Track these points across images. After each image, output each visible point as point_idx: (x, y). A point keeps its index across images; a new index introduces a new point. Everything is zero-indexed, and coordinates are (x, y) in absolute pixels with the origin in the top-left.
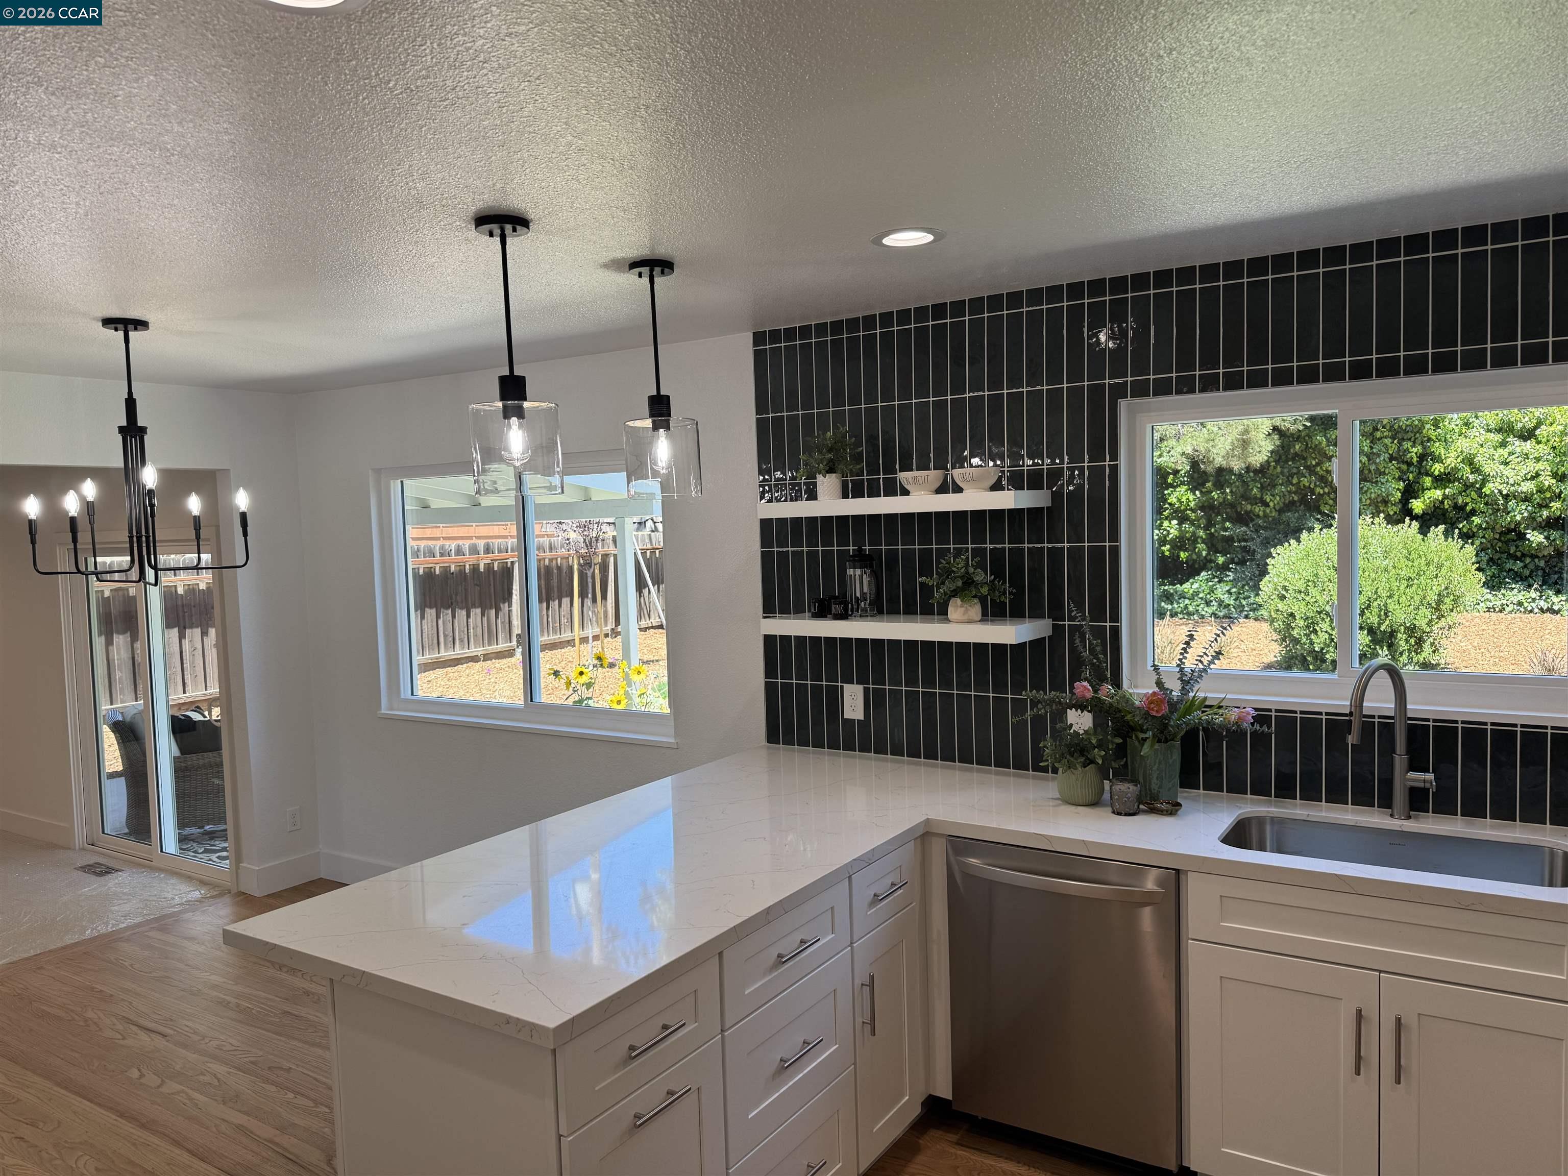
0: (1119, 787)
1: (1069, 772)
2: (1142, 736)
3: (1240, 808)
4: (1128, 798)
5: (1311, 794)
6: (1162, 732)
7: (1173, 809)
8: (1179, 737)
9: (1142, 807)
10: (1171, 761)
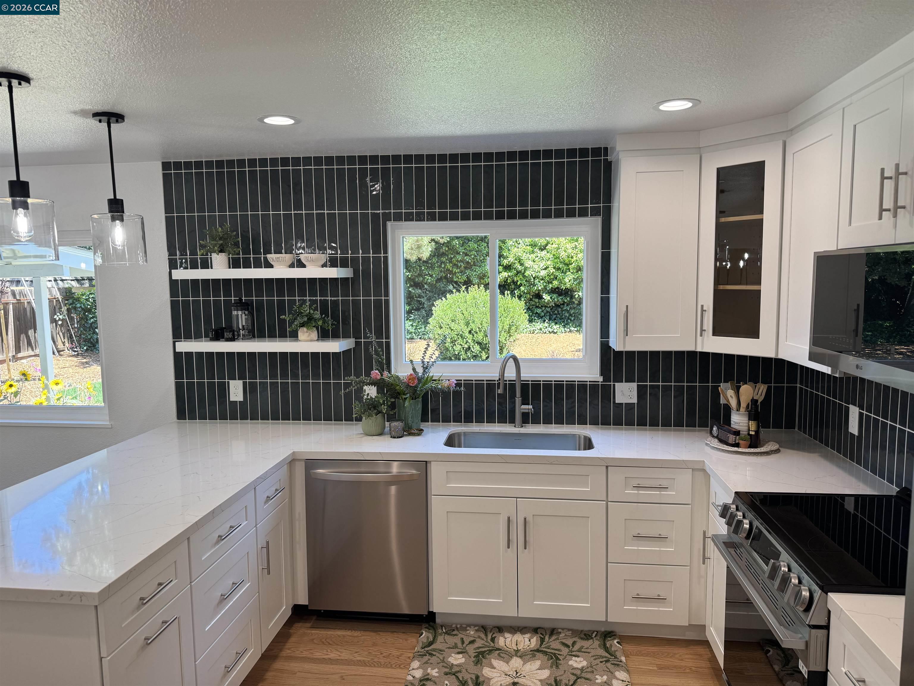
0: (394, 424)
1: (369, 418)
2: (404, 397)
3: (450, 429)
4: (399, 429)
5: (480, 420)
6: (414, 394)
7: (420, 432)
8: (421, 396)
9: (405, 433)
10: (417, 409)
